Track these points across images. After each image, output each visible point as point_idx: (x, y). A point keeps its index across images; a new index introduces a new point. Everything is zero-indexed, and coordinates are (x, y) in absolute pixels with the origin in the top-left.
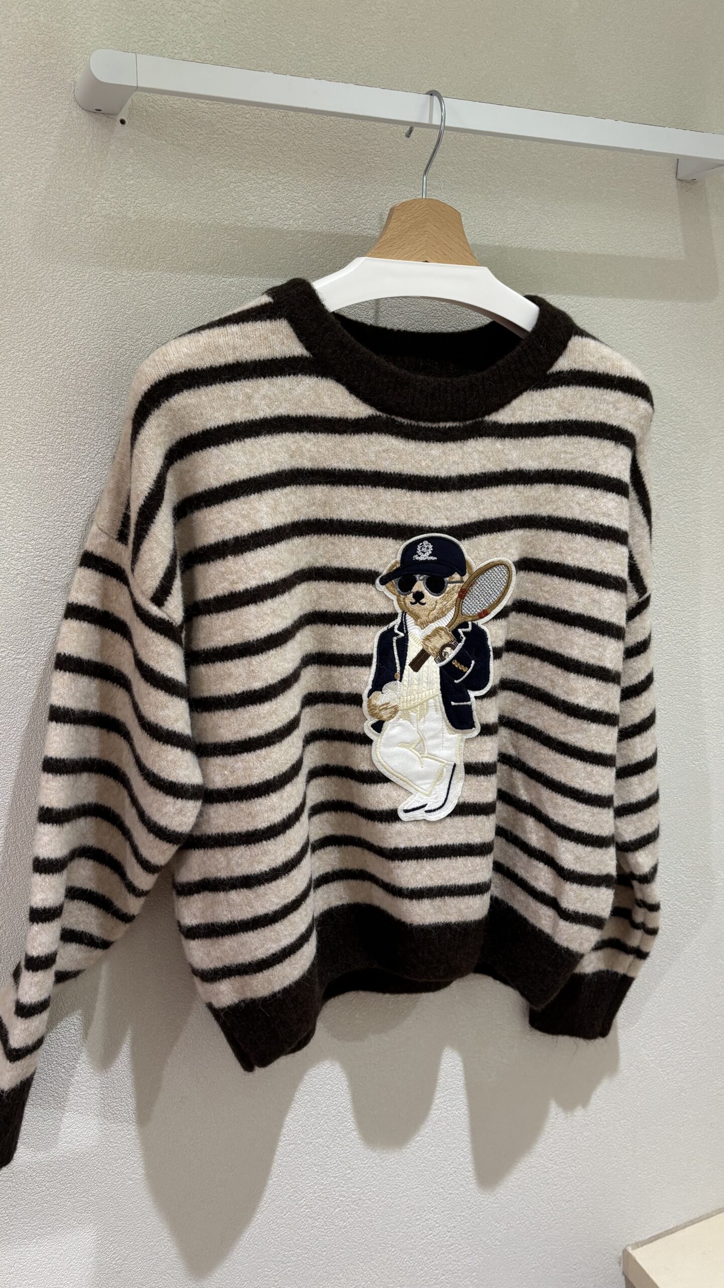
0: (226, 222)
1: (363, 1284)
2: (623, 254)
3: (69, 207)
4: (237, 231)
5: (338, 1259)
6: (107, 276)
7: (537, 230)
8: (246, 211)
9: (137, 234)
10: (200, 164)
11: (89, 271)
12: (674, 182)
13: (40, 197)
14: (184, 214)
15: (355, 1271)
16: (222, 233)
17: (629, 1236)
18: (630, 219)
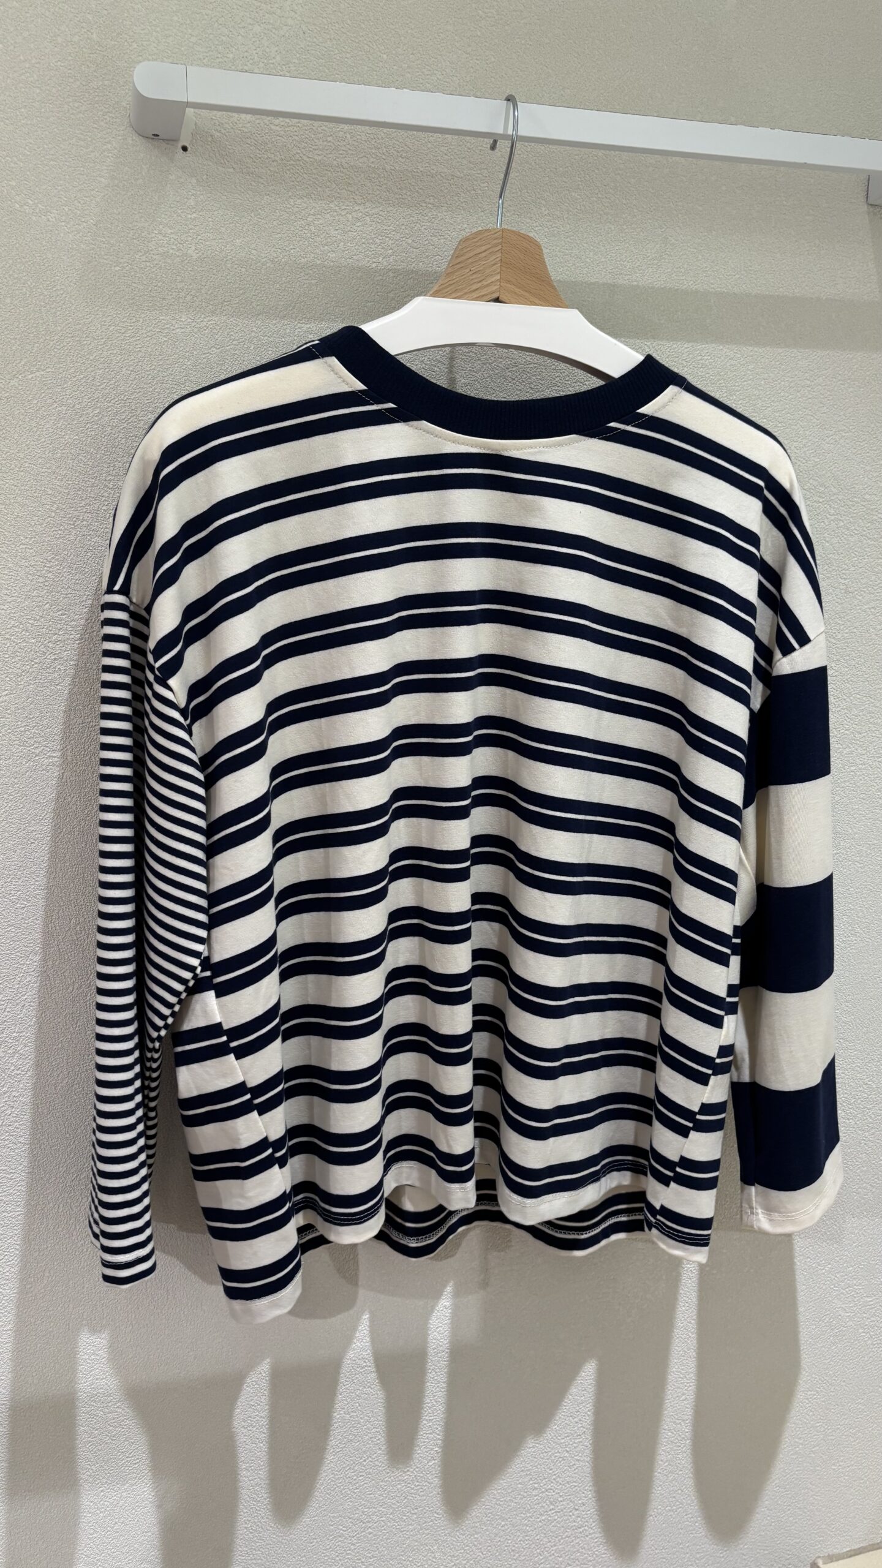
0: (303, 260)
1: (465, 1562)
2: (798, 295)
3: (121, 245)
4: (316, 270)
5: (431, 1526)
6: (163, 321)
7: (685, 266)
8: (326, 247)
9: (199, 274)
10: (273, 195)
11: (143, 315)
12: (865, 208)
13: (90, 234)
14: (253, 251)
15: (453, 1545)
16: (298, 273)
17: (820, 1546)
18: (806, 253)
